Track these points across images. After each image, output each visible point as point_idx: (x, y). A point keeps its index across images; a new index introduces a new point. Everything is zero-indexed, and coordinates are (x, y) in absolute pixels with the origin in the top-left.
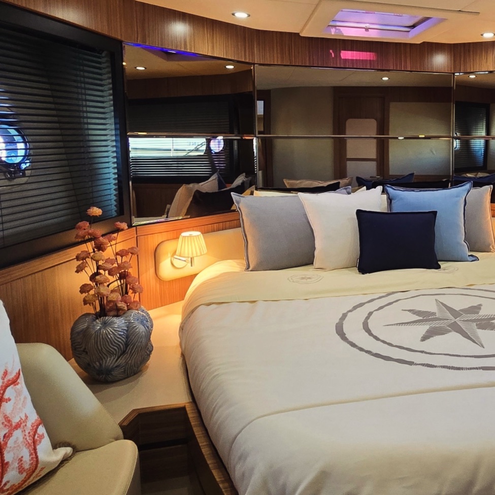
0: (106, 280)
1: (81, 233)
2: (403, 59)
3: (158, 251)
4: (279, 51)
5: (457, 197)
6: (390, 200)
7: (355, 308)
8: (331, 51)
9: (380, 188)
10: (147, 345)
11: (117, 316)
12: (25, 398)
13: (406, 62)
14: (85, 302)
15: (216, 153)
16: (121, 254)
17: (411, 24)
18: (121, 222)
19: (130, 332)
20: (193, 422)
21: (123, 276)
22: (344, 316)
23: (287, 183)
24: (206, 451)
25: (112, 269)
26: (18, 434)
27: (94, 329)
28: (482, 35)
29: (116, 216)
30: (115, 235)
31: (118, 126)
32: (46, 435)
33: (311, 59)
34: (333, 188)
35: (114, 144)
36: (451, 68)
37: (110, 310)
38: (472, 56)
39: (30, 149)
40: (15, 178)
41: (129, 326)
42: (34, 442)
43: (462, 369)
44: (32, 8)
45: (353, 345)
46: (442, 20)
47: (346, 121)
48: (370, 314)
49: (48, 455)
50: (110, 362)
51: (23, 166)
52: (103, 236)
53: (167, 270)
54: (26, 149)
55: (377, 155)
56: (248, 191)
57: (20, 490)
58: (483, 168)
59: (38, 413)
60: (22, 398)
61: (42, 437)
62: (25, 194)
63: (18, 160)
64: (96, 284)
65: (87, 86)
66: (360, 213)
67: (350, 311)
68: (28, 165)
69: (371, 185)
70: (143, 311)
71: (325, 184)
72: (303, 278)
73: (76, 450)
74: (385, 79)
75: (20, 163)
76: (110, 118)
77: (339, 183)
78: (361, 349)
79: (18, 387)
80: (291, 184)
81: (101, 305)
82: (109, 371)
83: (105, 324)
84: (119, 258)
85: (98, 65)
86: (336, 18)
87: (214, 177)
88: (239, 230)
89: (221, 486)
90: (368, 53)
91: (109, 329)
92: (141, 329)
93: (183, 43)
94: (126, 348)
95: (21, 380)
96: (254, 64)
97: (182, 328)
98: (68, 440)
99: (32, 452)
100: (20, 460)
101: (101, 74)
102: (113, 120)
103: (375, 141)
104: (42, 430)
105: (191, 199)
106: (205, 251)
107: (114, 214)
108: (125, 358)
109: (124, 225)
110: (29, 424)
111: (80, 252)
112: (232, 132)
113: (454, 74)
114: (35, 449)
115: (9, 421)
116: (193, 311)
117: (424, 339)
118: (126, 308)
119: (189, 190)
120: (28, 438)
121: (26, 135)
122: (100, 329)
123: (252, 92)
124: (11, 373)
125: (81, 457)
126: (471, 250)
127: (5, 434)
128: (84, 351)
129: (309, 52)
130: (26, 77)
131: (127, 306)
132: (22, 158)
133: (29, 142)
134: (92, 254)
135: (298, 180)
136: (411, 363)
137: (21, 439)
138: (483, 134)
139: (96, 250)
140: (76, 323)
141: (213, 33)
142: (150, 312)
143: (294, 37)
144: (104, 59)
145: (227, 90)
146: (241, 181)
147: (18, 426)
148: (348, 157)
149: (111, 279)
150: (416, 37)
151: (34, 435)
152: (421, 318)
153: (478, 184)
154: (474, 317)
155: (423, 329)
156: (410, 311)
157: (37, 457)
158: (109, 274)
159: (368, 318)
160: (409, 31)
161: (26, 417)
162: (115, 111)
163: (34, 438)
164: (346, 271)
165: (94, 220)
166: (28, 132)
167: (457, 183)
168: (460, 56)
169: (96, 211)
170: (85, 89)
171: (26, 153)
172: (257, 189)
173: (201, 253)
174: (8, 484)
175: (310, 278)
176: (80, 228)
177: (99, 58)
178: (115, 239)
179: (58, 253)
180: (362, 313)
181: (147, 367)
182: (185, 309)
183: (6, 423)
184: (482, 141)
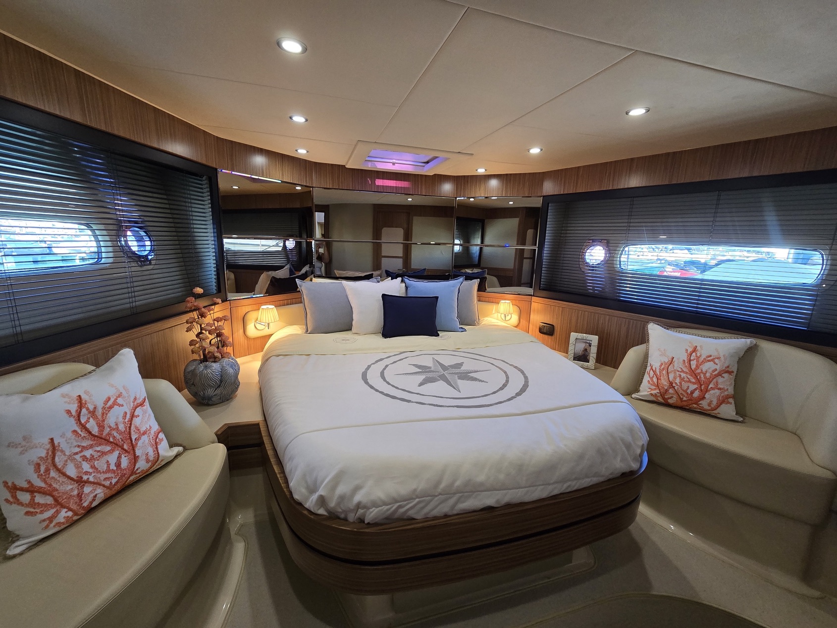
0: (207, 338)
1: (189, 305)
2: (419, 186)
3: (245, 318)
4: (330, 179)
5: (453, 287)
6: (407, 287)
7: (377, 362)
8: (368, 179)
9: (399, 279)
10: (235, 382)
11: (215, 362)
12: (149, 415)
13: (422, 188)
14: (193, 352)
15: (290, 249)
16: (218, 320)
17: (426, 161)
18: (217, 298)
19: (223, 374)
20: (264, 433)
21: (219, 335)
22: (369, 367)
23: (337, 273)
24: (270, 453)
25: (210, 330)
26: (145, 438)
27: (199, 370)
28: (477, 170)
29: (216, 293)
30: (213, 307)
31: (215, 230)
32: (165, 439)
33: (354, 184)
34: (368, 277)
35: (213, 242)
36: (454, 194)
37: (210, 358)
38: (469, 185)
39: (154, 245)
40: (145, 265)
41: (223, 368)
42: (156, 443)
43: (443, 406)
44: (149, 144)
45: (372, 387)
46: (447, 159)
47: (381, 229)
48: (387, 366)
49: (166, 451)
50: (210, 392)
51: (150, 257)
52: (204, 307)
53: (252, 331)
54: (151, 246)
55: (403, 255)
56: (309, 278)
57: (148, 473)
58: (478, 266)
59: (159, 424)
60: (147, 415)
61: (162, 440)
62: (151, 277)
63: (146, 253)
64: (200, 340)
65: (193, 201)
66: (384, 296)
67: (373, 364)
68: (153, 256)
69: (394, 276)
70: (232, 359)
71: (363, 275)
72: (343, 340)
73: (185, 449)
74: (410, 199)
75: (147, 256)
76: (210, 225)
77: (373, 274)
78: (377, 390)
79: (145, 408)
80: (340, 274)
81: (204, 354)
82: (210, 398)
83: (206, 367)
84: (216, 322)
85: (200, 186)
86: (370, 155)
87: (288, 267)
88: (301, 305)
89: (278, 476)
90: (395, 181)
91: (209, 371)
92: (231, 371)
93: (261, 170)
94: (221, 383)
95: (147, 403)
96: (313, 187)
97: (260, 371)
98: (179, 442)
99: (155, 449)
100: (147, 454)
101: (202, 193)
102: (212, 226)
103: (402, 246)
104: (161, 435)
105: (269, 283)
106: (278, 319)
107: (215, 292)
108: (220, 390)
109: (219, 301)
110: (152, 432)
111: (188, 318)
112: (301, 237)
113: (456, 198)
114: (157, 448)
115: (139, 430)
116: (267, 360)
117: (421, 385)
118: (220, 357)
119: (268, 276)
120: (152, 441)
121: (151, 236)
122: (203, 370)
123: (311, 207)
124: (139, 399)
125: (190, 454)
126: (461, 324)
127: (136, 438)
128: (193, 384)
129: (352, 179)
130: (150, 194)
131: (222, 355)
132: (148, 252)
133: (154, 241)
134: (197, 320)
135: (345, 271)
136: (409, 401)
137: (147, 441)
138: (479, 241)
139: (199, 317)
140: (187, 366)
141: (283, 164)
142: (237, 360)
143: (342, 168)
144: (205, 182)
145: (297, 205)
146: (305, 271)
147: (144, 433)
148: (383, 255)
149: (211, 337)
150: (429, 171)
151: (156, 439)
152: (421, 370)
153: (469, 278)
154: (457, 371)
155: (421, 378)
156: (414, 365)
157: (158, 453)
158: (209, 333)
159: (384, 369)
160: (424, 166)
161: (150, 427)
162: (213, 219)
163: (156, 441)
164: (373, 336)
165: (198, 296)
166: (152, 233)
167: (455, 277)
168: (461, 185)
169: (199, 290)
170: (191, 203)
171: (151, 248)
172: (315, 277)
173: (274, 319)
174: (139, 470)
175: (348, 340)
176: (188, 301)
177: (201, 181)
178: (213, 310)
179: (175, 318)
180: (381, 365)
181: (236, 396)
182: (263, 357)
183: (136, 431)
184: (478, 248)
